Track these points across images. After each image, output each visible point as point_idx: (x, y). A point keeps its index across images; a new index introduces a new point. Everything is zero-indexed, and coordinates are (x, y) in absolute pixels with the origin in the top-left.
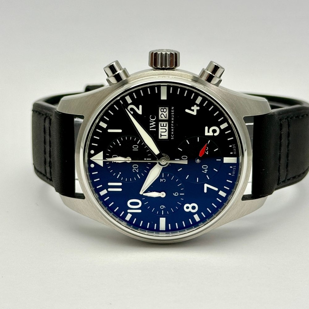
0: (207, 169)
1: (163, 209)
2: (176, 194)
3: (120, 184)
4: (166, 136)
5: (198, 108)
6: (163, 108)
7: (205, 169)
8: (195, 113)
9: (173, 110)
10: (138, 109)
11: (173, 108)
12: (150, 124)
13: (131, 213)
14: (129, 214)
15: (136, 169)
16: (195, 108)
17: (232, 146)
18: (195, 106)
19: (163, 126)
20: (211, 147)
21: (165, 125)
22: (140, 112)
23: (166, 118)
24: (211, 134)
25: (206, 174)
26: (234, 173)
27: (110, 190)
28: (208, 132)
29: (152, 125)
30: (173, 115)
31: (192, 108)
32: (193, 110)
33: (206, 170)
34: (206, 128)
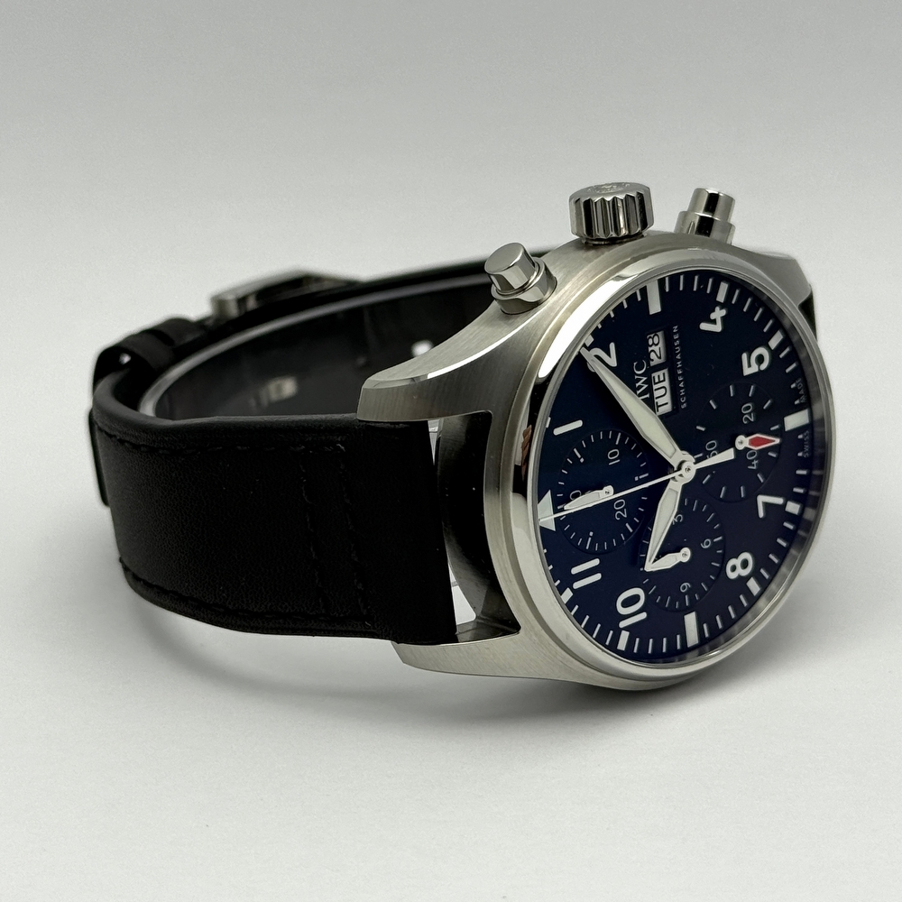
0: (756, 459)
1: (685, 594)
2: (707, 543)
3: (596, 562)
4: (667, 404)
5: (724, 312)
6: (652, 335)
7: (753, 460)
8: (718, 328)
9: (675, 333)
10: (608, 353)
11: (675, 329)
12: (637, 385)
13: (626, 629)
14: (623, 632)
15: (622, 510)
16: (718, 314)
17: (797, 384)
18: (717, 309)
19: (660, 382)
20: (758, 401)
21: (662, 379)
22: (613, 362)
23: (660, 358)
24: (754, 369)
25: (755, 472)
26: (807, 448)
27: (577, 585)
28: (749, 366)
29: (640, 387)
30: (677, 346)
31: (713, 316)
32: (714, 322)
33: (755, 462)
34: (744, 356)
